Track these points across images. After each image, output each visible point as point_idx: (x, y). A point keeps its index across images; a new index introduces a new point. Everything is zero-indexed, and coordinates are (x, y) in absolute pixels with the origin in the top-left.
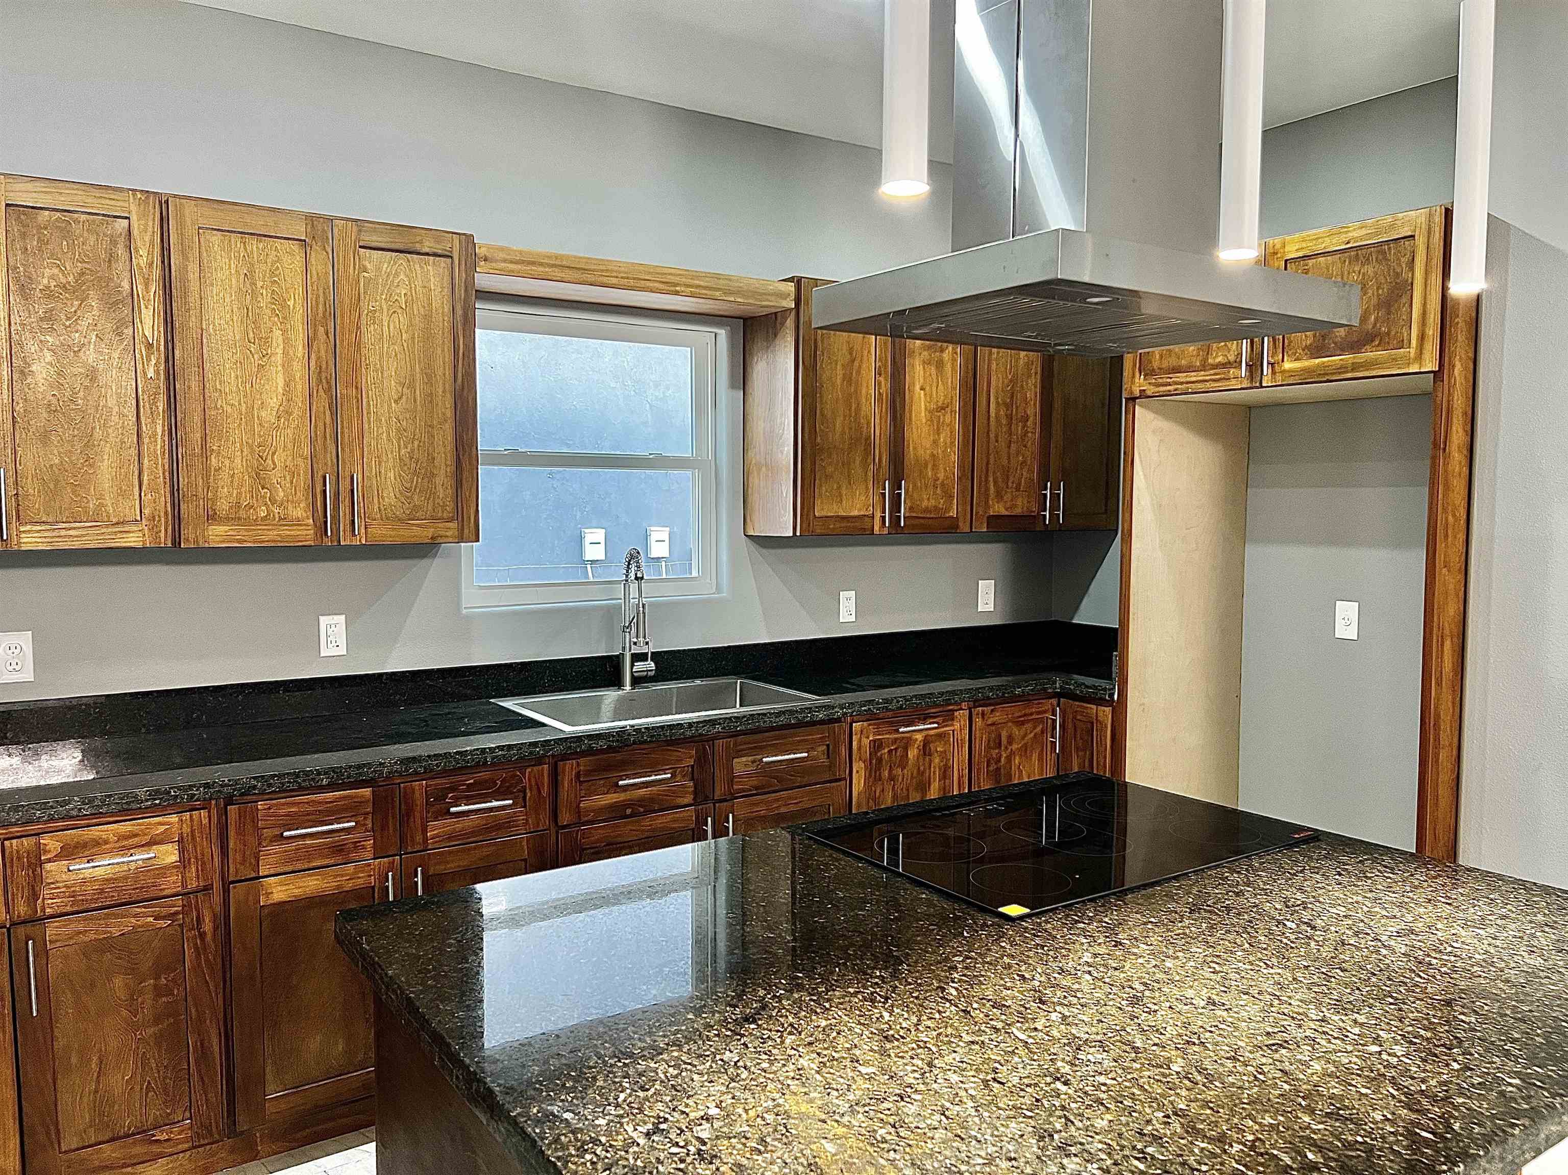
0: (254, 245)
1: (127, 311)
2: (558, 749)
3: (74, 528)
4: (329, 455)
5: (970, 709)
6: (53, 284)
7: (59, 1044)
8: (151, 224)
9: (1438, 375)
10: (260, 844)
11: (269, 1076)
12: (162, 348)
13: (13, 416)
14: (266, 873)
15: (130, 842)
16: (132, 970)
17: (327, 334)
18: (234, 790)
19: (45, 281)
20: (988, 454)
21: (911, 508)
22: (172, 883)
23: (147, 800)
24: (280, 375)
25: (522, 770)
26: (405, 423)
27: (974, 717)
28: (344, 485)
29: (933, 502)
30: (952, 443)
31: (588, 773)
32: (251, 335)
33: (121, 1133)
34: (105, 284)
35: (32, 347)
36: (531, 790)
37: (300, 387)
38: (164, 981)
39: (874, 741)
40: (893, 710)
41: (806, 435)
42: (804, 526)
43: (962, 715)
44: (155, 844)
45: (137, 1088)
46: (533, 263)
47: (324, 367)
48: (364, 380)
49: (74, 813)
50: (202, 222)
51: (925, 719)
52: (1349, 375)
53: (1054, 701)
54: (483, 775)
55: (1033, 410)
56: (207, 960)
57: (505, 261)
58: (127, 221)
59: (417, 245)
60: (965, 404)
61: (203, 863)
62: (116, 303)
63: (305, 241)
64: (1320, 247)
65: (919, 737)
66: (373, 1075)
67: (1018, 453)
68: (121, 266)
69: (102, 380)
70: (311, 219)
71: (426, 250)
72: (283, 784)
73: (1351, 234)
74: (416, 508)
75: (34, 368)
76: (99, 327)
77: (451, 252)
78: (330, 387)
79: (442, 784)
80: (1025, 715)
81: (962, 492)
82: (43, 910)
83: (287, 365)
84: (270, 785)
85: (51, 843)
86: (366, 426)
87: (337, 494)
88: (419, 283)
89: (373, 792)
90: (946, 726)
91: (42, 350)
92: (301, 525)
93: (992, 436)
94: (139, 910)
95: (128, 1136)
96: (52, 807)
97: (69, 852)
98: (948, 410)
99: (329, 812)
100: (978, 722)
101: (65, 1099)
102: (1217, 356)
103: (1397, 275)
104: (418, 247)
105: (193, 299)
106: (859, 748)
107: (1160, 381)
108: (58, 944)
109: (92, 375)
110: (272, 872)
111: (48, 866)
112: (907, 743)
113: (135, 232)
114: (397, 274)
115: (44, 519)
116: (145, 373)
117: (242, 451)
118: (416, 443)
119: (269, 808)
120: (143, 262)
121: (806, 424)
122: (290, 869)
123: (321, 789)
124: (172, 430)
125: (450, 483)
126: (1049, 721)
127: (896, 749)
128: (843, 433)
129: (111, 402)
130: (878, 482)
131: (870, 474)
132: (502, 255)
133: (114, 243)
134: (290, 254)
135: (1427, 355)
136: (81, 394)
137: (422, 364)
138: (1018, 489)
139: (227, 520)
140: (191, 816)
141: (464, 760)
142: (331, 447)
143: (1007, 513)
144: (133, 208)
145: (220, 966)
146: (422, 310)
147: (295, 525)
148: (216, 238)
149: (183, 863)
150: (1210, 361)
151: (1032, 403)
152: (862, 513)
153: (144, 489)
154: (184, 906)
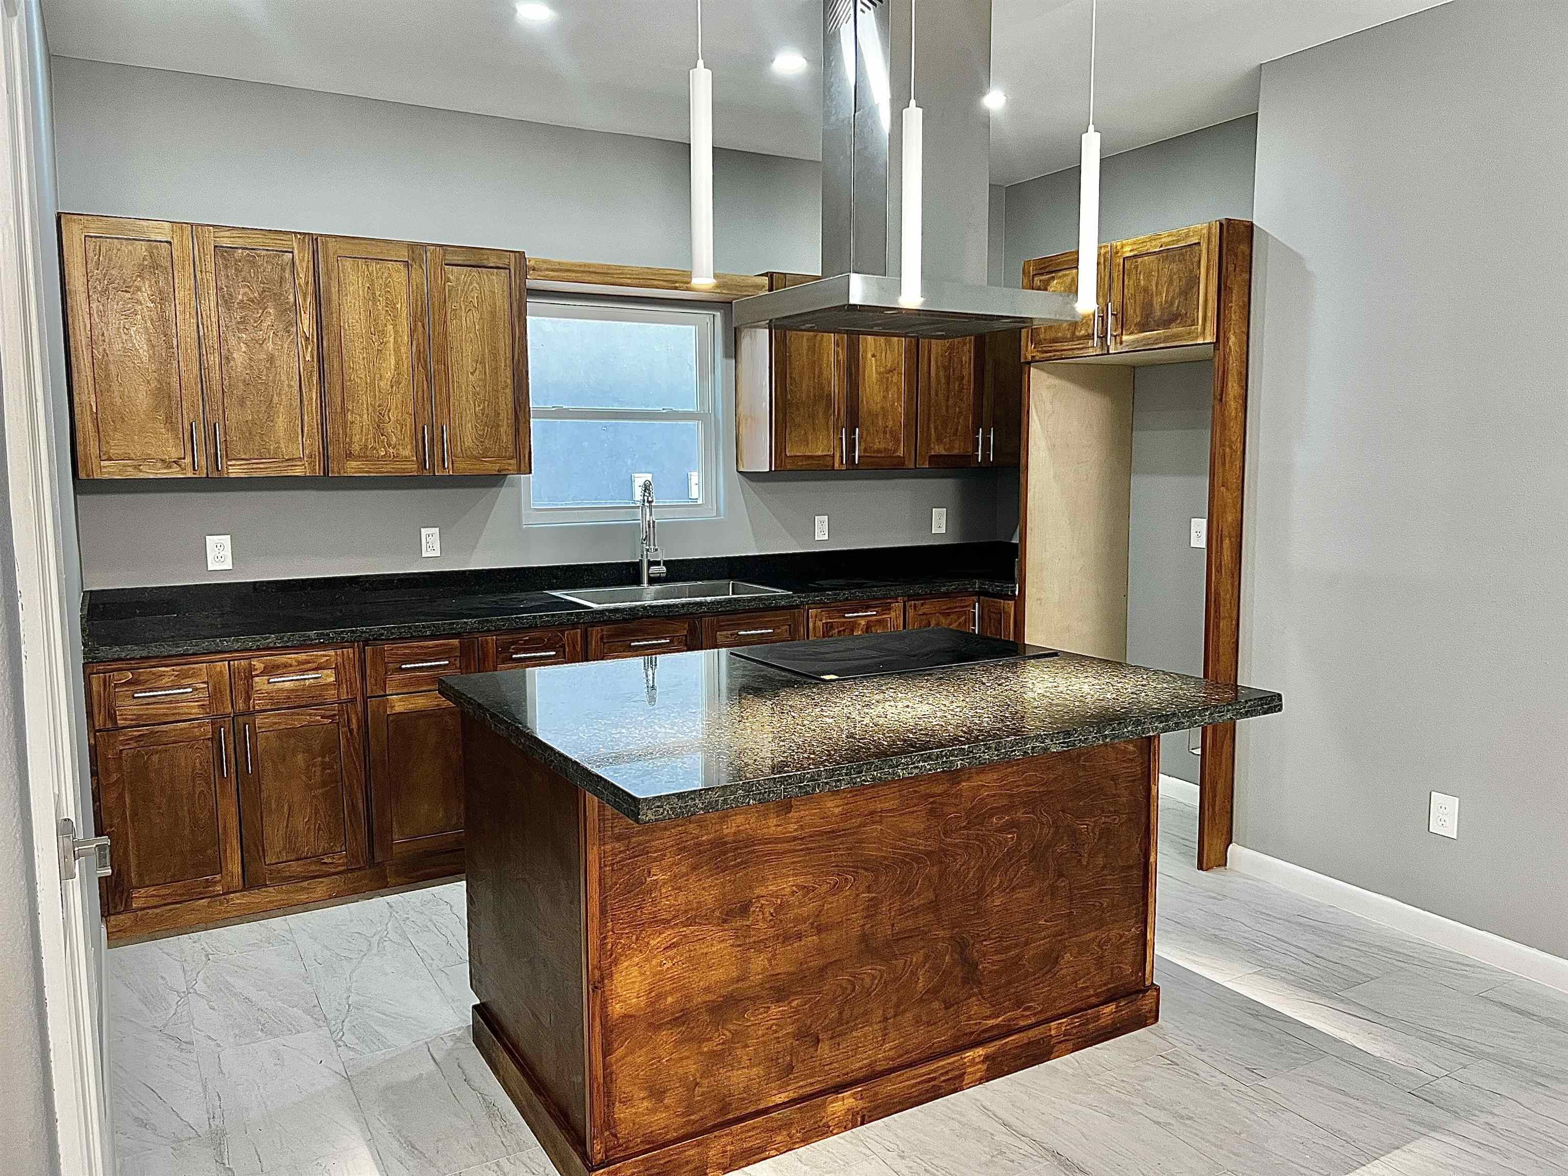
0: (374, 266)
1: (292, 315)
2: (587, 619)
3: (262, 463)
4: (426, 412)
5: (904, 602)
6: (245, 298)
7: (264, 795)
8: (306, 255)
9: (1216, 344)
10: (386, 673)
11: (395, 829)
12: (315, 340)
13: (223, 389)
14: (391, 692)
15: (306, 666)
16: (308, 750)
17: (423, 327)
18: (370, 635)
19: (240, 297)
20: (929, 407)
21: (865, 450)
22: (331, 694)
23: (316, 639)
24: (392, 357)
25: (563, 632)
26: (478, 389)
27: (907, 608)
28: (437, 432)
29: (882, 446)
30: (899, 398)
31: (609, 636)
32: (372, 329)
33: (303, 856)
34: (277, 297)
35: (233, 341)
36: (569, 646)
37: (406, 366)
38: (327, 759)
39: (827, 623)
40: (841, 601)
41: (778, 392)
42: (778, 462)
43: (898, 606)
44: (321, 669)
45: (312, 827)
46: (568, 271)
47: (422, 350)
48: (449, 359)
49: (272, 645)
50: (340, 252)
51: (867, 608)
52: (1162, 345)
53: (975, 598)
54: (535, 634)
55: (968, 371)
56: (355, 749)
57: (547, 270)
58: (291, 254)
59: (485, 261)
60: (909, 368)
61: (351, 683)
62: (285, 310)
63: (407, 262)
64: (1144, 250)
65: (863, 622)
66: (463, 835)
67: (955, 405)
68: (288, 286)
69: (278, 363)
70: (413, 247)
71: (492, 265)
72: (401, 633)
73: (1163, 240)
74: (486, 450)
75: (235, 355)
76: (275, 327)
77: (509, 265)
78: (426, 364)
79: (507, 639)
80: (950, 608)
81: (907, 437)
82: (254, 707)
83: (397, 350)
84: (392, 634)
85: (258, 664)
86: (451, 391)
87: (432, 440)
88: (487, 289)
89: (460, 642)
90: (884, 614)
91: (239, 343)
92: (409, 461)
93: (933, 392)
94: (312, 711)
95: (307, 858)
96: (258, 640)
97: (269, 670)
98: (895, 372)
99: (431, 654)
100: (911, 613)
101: (268, 830)
102: (1081, 330)
103: (1191, 271)
104: (485, 263)
105: (335, 303)
106: (814, 628)
107: (1045, 349)
108: (263, 730)
109: (271, 359)
110: (394, 692)
111: (256, 679)
112: (853, 626)
113: (297, 262)
114: (471, 283)
115: (243, 457)
116: (305, 358)
117: (368, 410)
118: (486, 402)
119: (392, 650)
120: (302, 281)
121: (778, 384)
122: (405, 690)
123: (426, 638)
124: (322, 395)
125: (511, 431)
126: (971, 614)
127: (844, 630)
128: (809, 391)
129: (284, 378)
130: (838, 430)
131: (831, 423)
132: (545, 266)
133: (283, 270)
134: (398, 271)
135: (1208, 331)
136: (265, 373)
137: (490, 347)
138: (955, 434)
139: (358, 458)
140: (343, 652)
141: (521, 623)
142: (428, 407)
143: (947, 453)
144: (295, 245)
145: (362, 752)
146: (488, 307)
147: (404, 461)
148: (348, 263)
149: (338, 682)
150: (1077, 334)
151: (967, 366)
152: (824, 453)
153: (305, 437)
154: (339, 711)
